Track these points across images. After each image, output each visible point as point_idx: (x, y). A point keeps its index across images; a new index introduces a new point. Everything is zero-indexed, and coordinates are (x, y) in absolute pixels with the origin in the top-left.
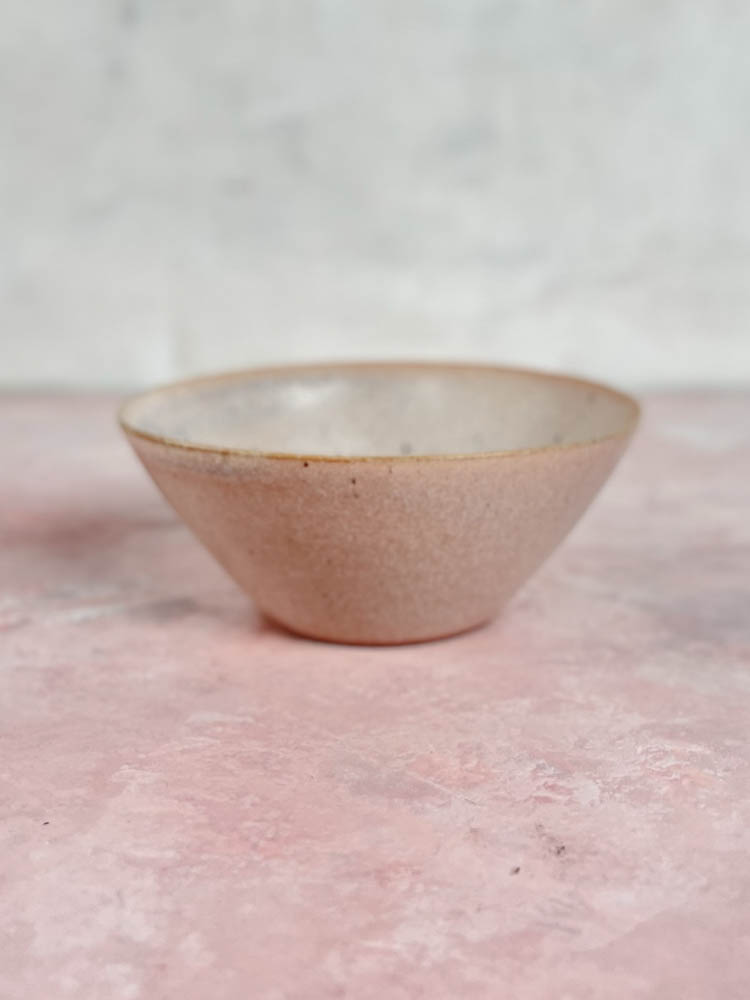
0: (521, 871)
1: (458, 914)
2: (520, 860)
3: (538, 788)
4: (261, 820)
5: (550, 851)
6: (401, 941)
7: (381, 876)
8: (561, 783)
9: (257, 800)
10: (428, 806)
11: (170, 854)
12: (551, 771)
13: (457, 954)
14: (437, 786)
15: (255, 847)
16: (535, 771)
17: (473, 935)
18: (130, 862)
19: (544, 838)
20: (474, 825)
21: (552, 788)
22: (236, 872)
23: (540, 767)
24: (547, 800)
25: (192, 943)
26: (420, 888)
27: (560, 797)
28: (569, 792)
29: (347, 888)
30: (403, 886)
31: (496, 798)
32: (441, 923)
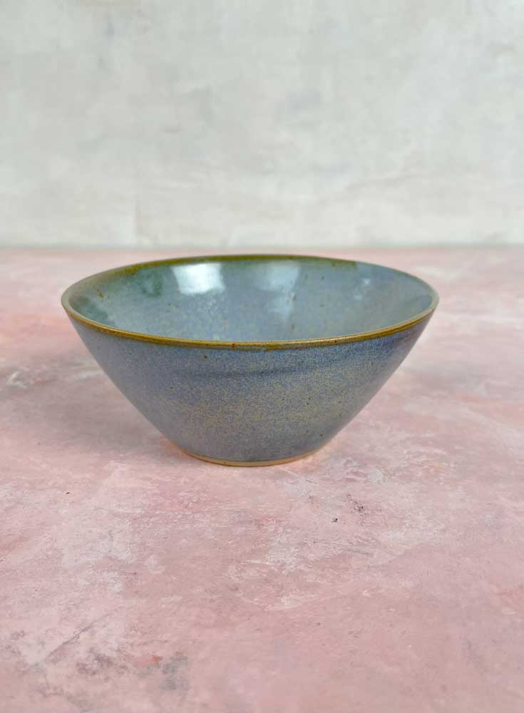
0: (338, 520)
1: (303, 544)
2: (338, 514)
3: (348, 474)
4: (190, 491)
5: (355, 509)
6: (270, 560)
7: (259, 524)
8: (361, 471)
9: (187, 480)
10: (285, 483)
11: (138, 511)
12: (355, 463)
13: (302, 567)
14: (290, 472)
15: (186, 507)
16: (345, 464)
17: (311, 557)
18: (116, 515)
19: (351, 502)
20: (311, 494)
21: (356, 473)
22: (176, 521)
23: (348, 462)
24: (353, 480)
25: (152, 561)
26: (281, 529)
27: (359, 479)
28: (365, 475)
29: (241, 530)
30: (271, 529)
31: (324, 479)
32: (293, 550)
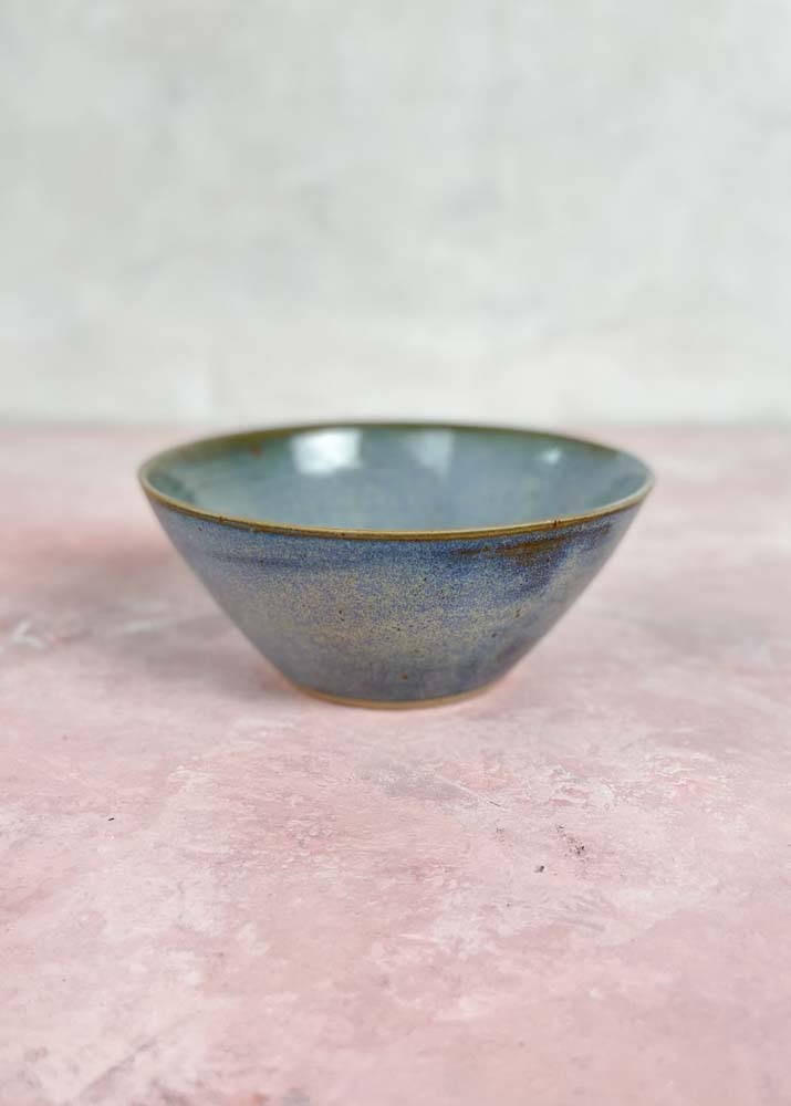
0: (545, 870)
1: (489, 909)
2: (543, 859)
3: (557, 792)
4: (307, 819)
5: (571, 851)
6: (439, 934)
7: (417, 872)
8: (578, 787)
9: (301, 799)
10: (457, 808)
11: (224, 850)
12: (568, 776)
13: (490, 947)
14: (463, 788)
15: (301, 843)
16: (552, 776)
17: (504, 930)
18: (190, 856)
19: (564, 839)
20: (500, 826)
21: (570, 792)
22: (284, 866)
23: (557, 773)
24: (564, 803)
25: (248, 933)
26: (453, 884)
27: (577, 800)
28: (585, 795)
29: (387, 883)
30: (439, 882)
31: (518, 801)
32: (474, 917)
